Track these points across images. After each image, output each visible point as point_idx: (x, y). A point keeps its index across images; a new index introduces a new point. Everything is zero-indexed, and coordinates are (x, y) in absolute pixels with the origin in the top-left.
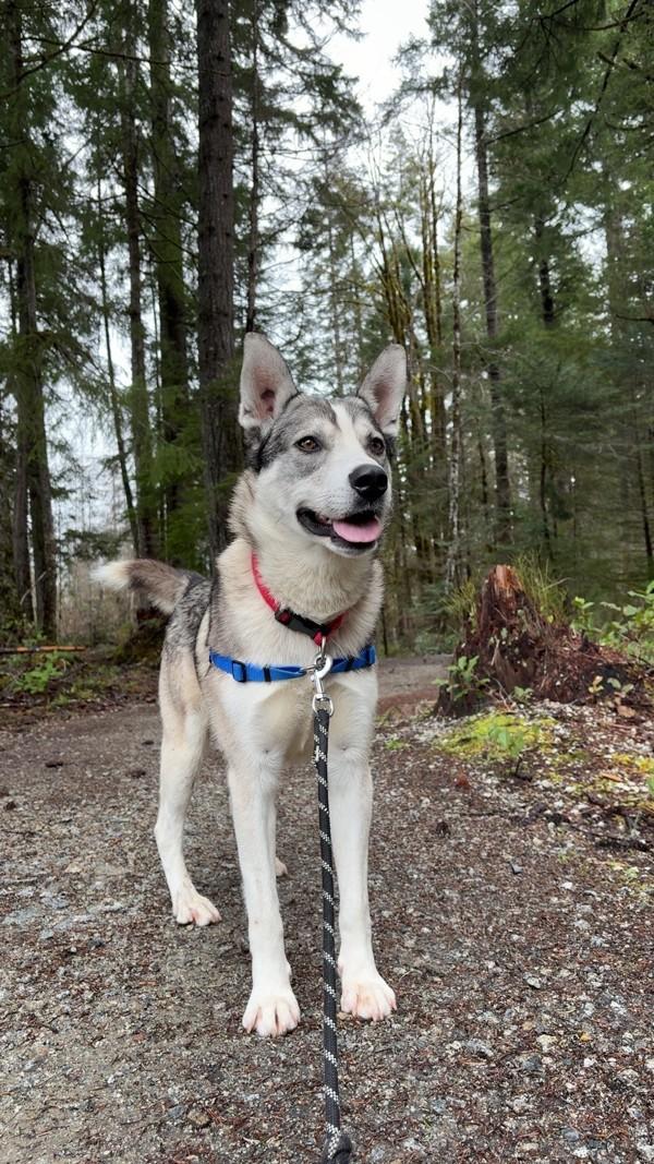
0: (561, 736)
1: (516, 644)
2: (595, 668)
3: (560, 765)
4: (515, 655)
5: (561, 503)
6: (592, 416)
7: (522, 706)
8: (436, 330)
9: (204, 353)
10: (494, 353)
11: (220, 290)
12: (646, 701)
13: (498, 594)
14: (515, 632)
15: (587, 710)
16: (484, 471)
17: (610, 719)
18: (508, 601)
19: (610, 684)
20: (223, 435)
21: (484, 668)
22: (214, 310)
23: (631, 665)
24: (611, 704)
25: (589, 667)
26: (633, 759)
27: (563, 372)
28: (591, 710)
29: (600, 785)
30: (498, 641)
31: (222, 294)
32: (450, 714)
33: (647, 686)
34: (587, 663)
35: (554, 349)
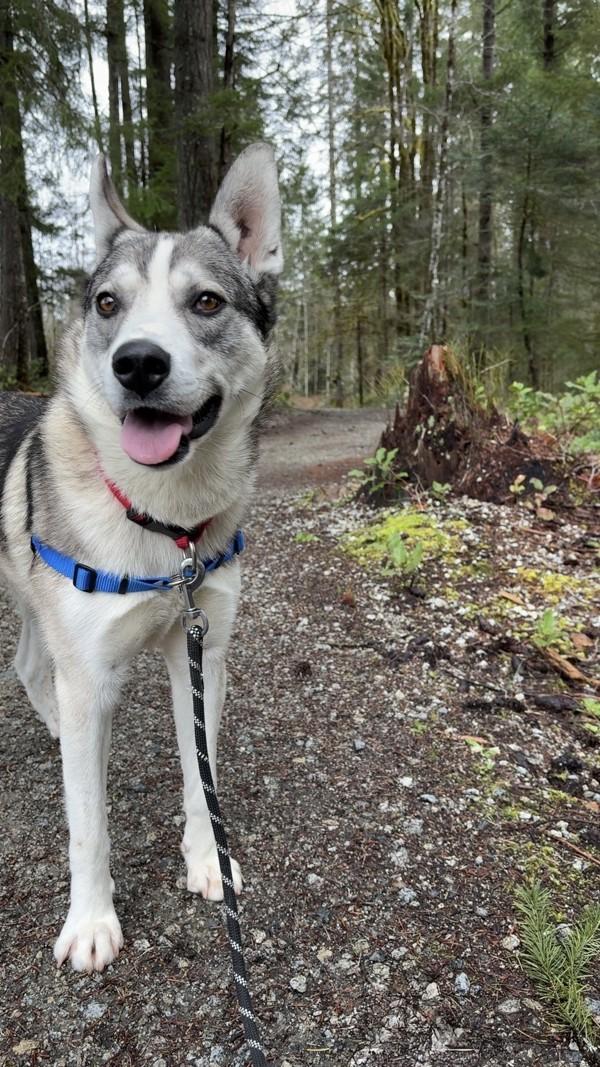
0: (467, 543)
1: (442, 435)
2: (521, 463)
3: (460, 579)
4: (439, 447)
5: (538, 260)
6: (578, 169)
7: (438, 503)
8: (431, 66)
9: (180, 82)
10: (487, 94)
11: (198, 11)
12: (570, 502)
13: (431, 377)
14: (443, 421)
15: (504, 511)
16: (465, 224)
17: (526, 523)
18: (441, 385)
19: (532, 484)
20: (199, 174)
21: (407, 458)
22: (191, 34)
23: (560, 462)
24: (530, 505)
25: (515, 462)
26: (539, 575)
27: (554, 119)
28: (509, 510)
29: (497, 608)
30: (424, 430)
31: (199, 15)
32: (369, 502)
33: (572, 485)
34: (514, 458)
35: (547, 92)
